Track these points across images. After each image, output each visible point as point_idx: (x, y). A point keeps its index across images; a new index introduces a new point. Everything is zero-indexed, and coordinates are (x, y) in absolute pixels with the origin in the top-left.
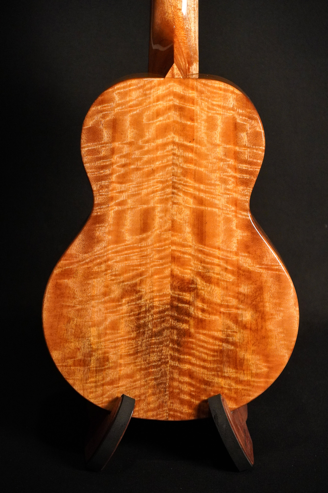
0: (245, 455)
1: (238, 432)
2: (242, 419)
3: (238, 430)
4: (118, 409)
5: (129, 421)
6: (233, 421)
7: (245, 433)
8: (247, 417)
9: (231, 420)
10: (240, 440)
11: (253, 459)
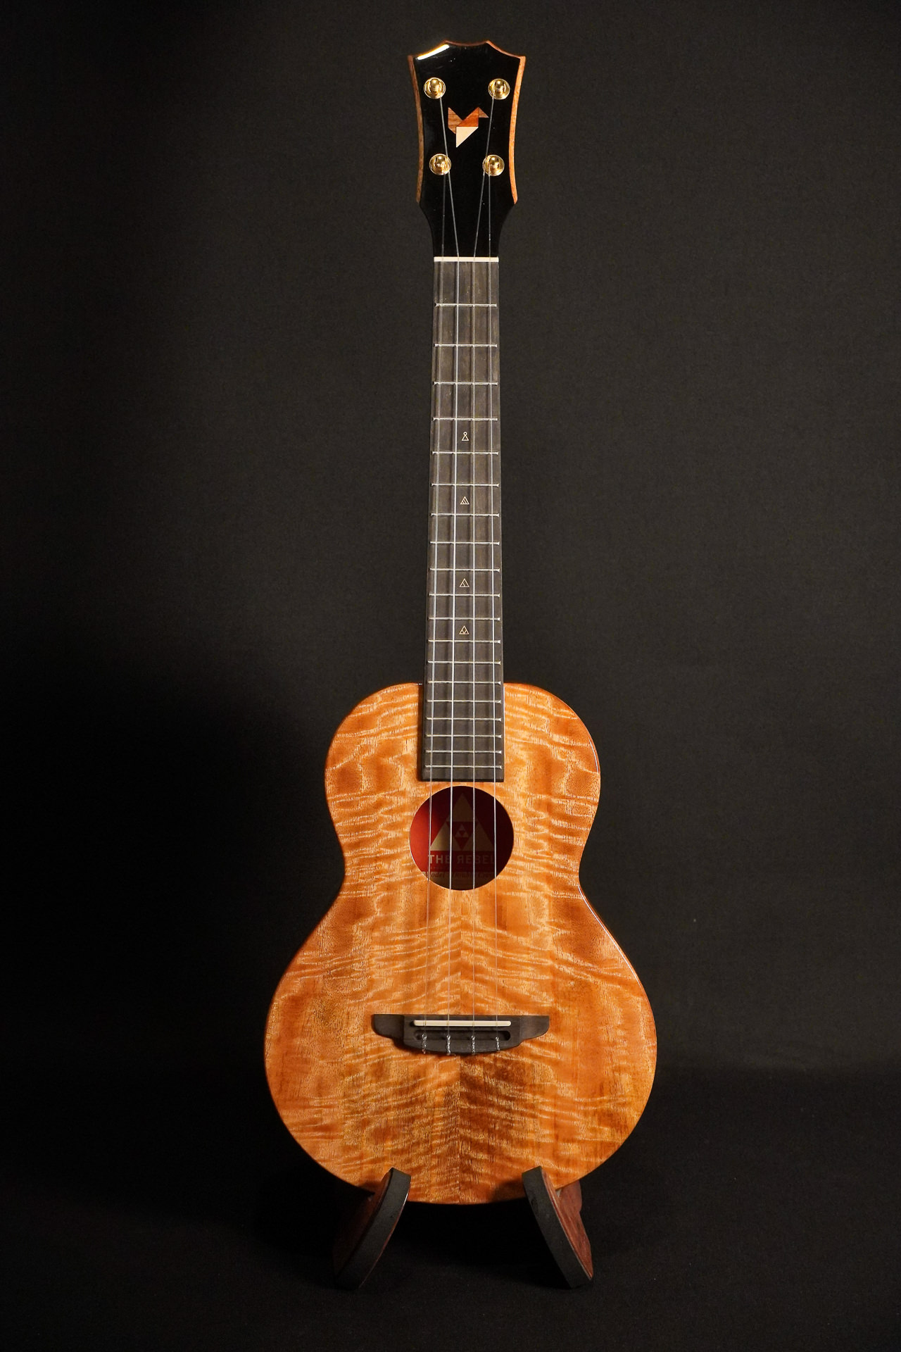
0: (580, 1262)
1: (569, 1226)
2: (574, 1208)
3: (568, 1222)
4: (384, 1190)
5: (402, 1208)
6: (561, 1208)
7: (579, 1228)
8: (580, 1206)
9: (557, 1206)
10: (571, 1238)
11: (592, 1269)
